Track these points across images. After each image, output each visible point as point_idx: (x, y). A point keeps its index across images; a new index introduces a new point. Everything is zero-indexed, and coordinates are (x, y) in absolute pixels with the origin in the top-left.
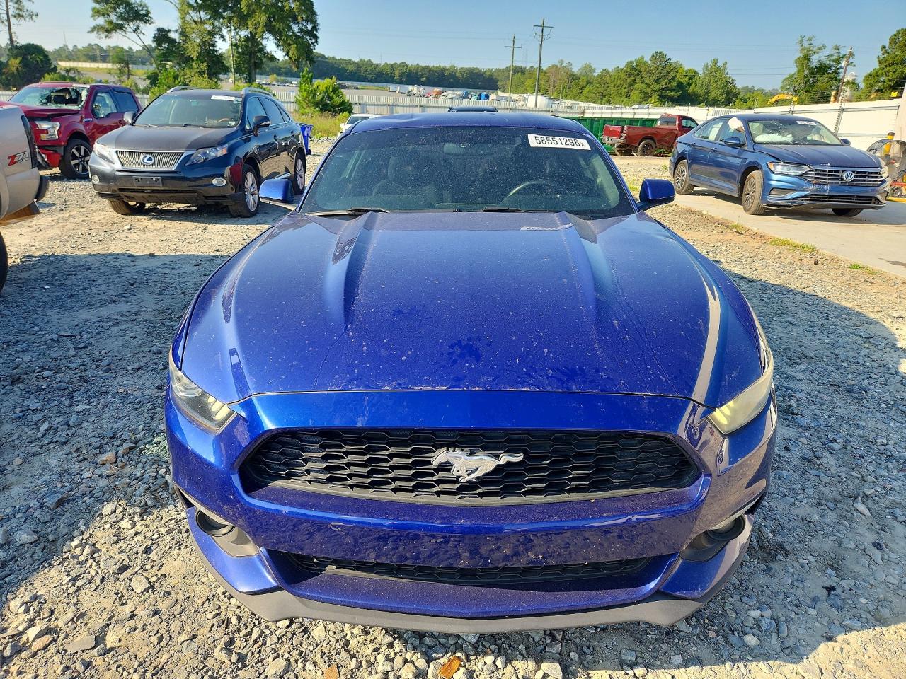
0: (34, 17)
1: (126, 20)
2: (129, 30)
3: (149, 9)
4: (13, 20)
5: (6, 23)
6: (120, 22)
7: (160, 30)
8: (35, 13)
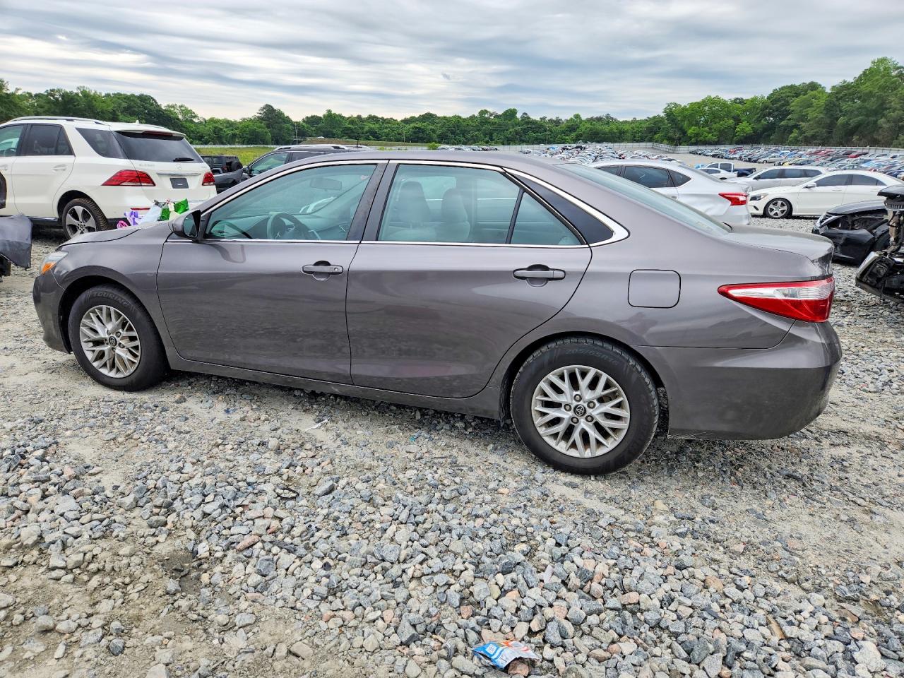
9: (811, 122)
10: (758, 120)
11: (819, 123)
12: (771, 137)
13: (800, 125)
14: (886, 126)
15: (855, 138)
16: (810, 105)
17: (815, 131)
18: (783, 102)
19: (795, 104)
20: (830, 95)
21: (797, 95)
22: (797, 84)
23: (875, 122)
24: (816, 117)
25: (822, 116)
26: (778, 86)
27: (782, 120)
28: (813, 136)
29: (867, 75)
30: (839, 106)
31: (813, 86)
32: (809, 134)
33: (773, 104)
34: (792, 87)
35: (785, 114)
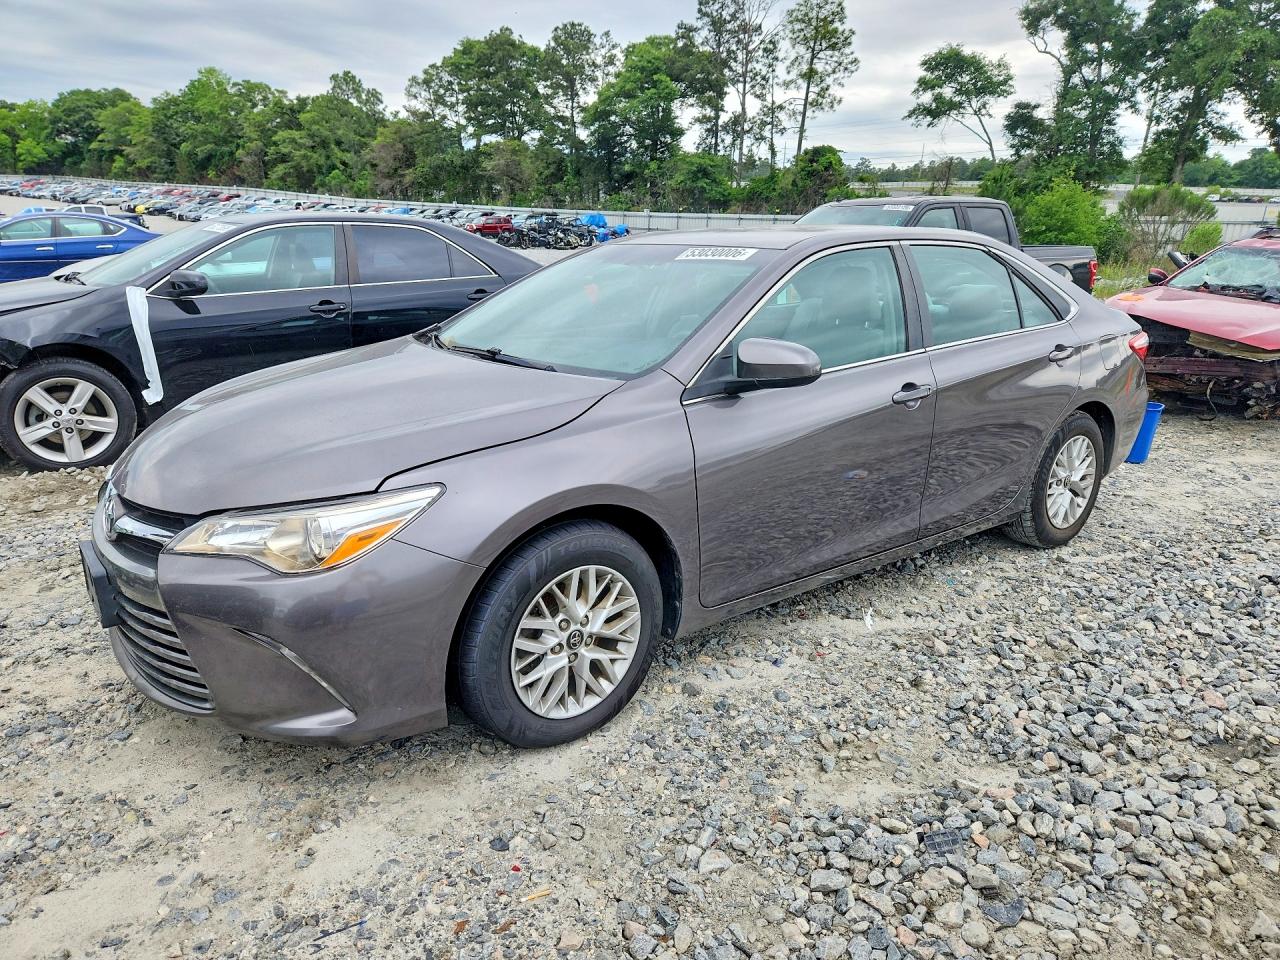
0: (835, 105)
1: (967, 93)
2: (970, 110)
3: (1012, 72)
4: (809, 113)
5: (800, 118)
6: (957, 99)
7: (1019, 106)
8: (838, 99)
9: (139, 147)
10: (50, 137)
11: (151, 148)
12: (82, 166)
13: (123, 151)
14: (248, 160)
15: (211, 174)
16: (128, 123)
17: (150, 160)
18: (82, 114)
19: (103, 118)
20: (154, 112)
21: (102, 106)
22: (94, 89)
23: (232, 154)
24: (144, 141)
25: (151, 139)
26: (66, 89)
27: (88, 140)
28: (148, 168)
29: (197, 89)
30: (171, 127)
31: (121, 96)
32: (143, 163)
33: (69, 116)
34: (88, 92)
35: (92, 134)
